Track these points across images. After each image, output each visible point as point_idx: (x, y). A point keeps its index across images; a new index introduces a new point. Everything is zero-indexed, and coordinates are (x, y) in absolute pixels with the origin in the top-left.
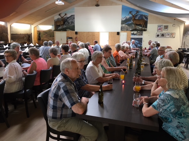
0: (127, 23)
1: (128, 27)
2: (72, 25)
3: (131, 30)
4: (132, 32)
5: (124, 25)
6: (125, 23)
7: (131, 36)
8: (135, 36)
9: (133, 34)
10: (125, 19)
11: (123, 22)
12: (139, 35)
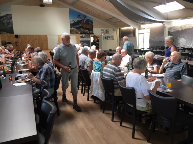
0: (75, 27)
1: (77, 31)
2: (8, 26)
3: (80, 33)
4: (81, 35)
5: (73, 28)
6: (74, 26)
7: (81, 39)
8: (84, 39)
9: (82, 37)
10: (73, 22)
11: (72, 26)
12: (87, 38)
